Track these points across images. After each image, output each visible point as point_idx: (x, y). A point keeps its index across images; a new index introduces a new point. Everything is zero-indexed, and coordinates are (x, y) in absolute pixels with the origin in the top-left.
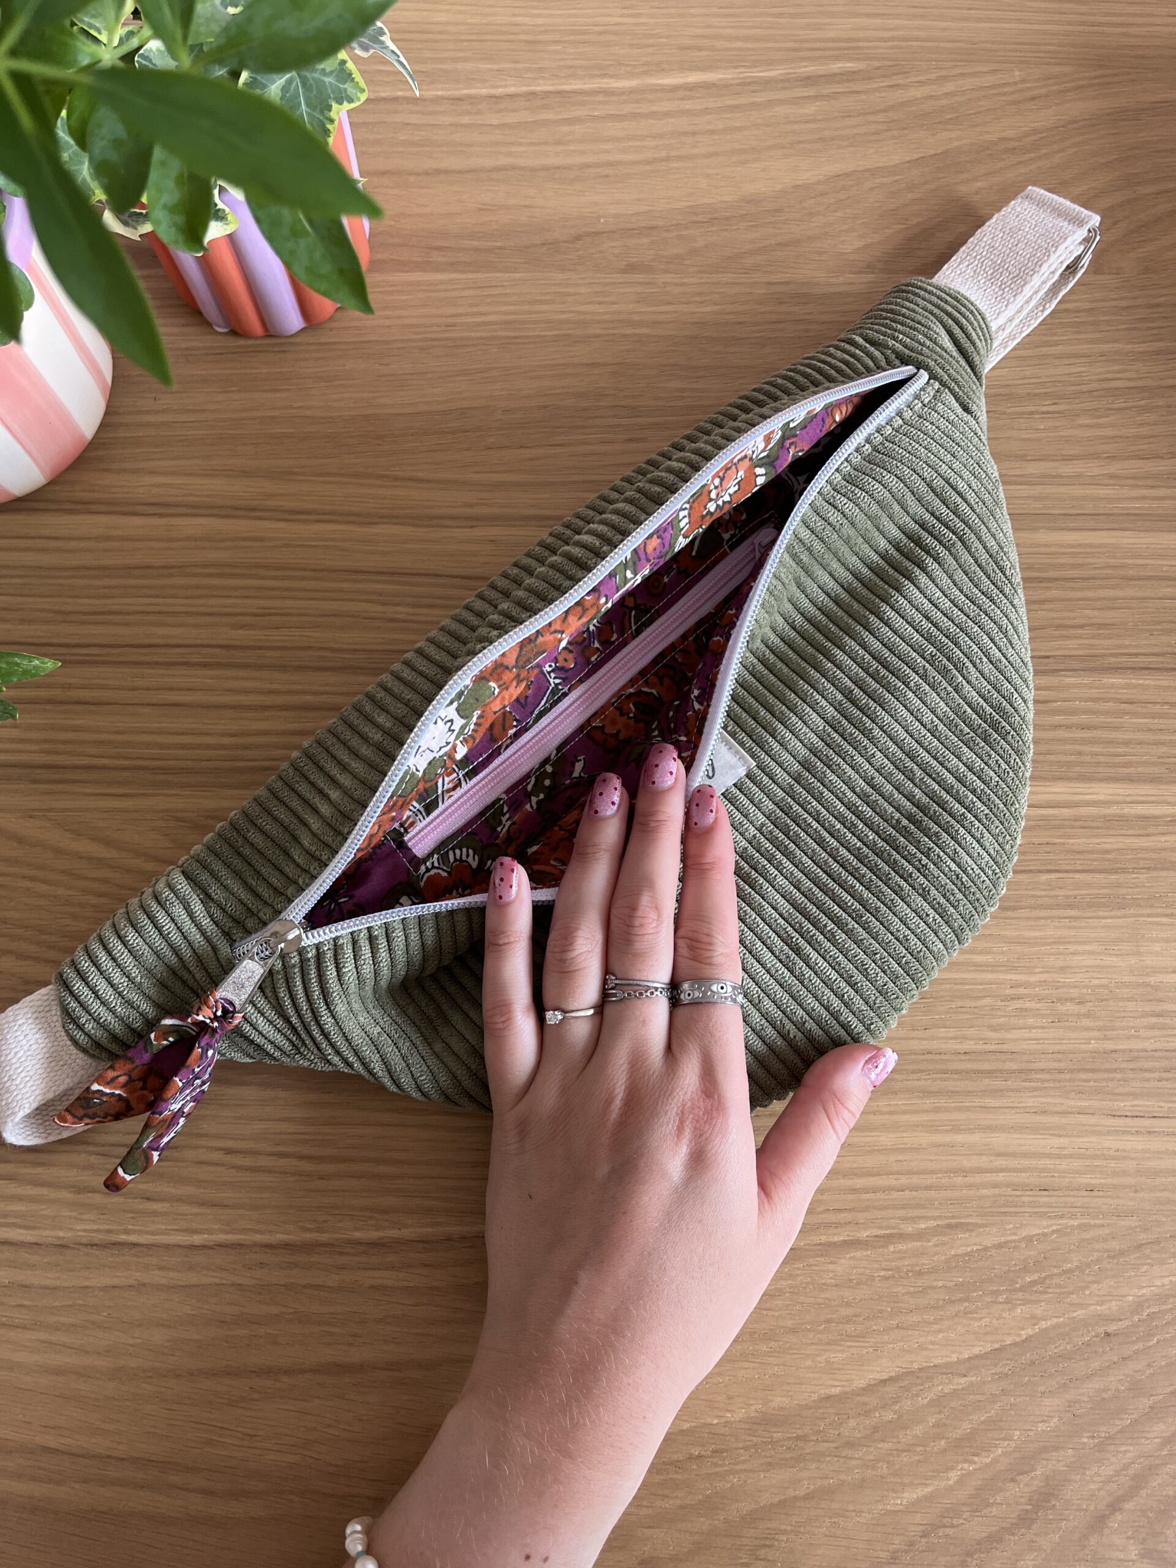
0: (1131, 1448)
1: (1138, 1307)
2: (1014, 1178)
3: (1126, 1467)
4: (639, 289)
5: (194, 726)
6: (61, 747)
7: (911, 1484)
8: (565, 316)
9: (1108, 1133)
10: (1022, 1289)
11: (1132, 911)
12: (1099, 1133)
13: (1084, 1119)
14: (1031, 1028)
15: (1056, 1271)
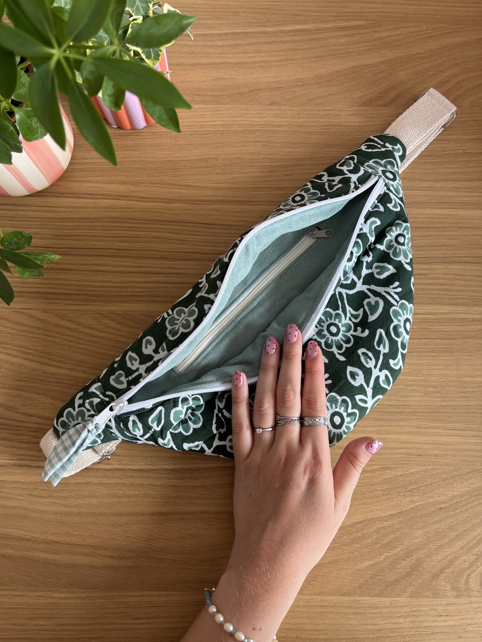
0: (448, 550)
1: (452, 498)
2: (408, 451)
3: (446, 557)
4: (275, 112)
5: (105, 279)
6: (56, 286)
7: (367, 560)
8: (246, 122)
9: (444, 435)
10: (409, 491)
11: (456, 354)
12: (440, 435)
13: (435, 430)
14: (416, 396)
15: (422, 485)
